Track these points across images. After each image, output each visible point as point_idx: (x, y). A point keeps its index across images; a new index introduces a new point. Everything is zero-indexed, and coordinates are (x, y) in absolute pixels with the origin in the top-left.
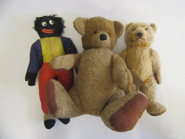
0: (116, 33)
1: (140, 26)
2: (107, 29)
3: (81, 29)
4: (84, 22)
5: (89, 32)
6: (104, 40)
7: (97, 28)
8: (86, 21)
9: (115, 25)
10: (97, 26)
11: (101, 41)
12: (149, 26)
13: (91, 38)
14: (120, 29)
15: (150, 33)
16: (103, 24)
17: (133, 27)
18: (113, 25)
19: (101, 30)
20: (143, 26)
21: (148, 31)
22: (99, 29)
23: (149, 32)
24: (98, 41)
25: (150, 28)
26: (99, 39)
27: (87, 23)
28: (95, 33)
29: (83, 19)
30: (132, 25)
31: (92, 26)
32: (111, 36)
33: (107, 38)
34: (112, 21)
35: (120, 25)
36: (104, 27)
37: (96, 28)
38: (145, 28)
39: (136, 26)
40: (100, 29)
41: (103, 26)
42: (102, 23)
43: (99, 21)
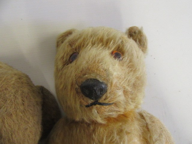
1: (93, 44)
12: (126, 37)
15: (132, 67)
17: (70, 48)
20: (104, 42)
21: (126, 58)
23: (130, 61)
25: (131, 44)
30: (70, 37)
38: (113, 47)
39: (79, 41)
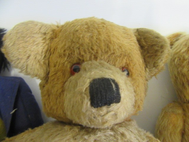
0: (146, 63)
2: (118, 53)
3: (28, 57)
4: (45, 34)
5: (55, 66)
6: (108, 103)
7: (83, 53)
8: (53, 31)
9: (139, 41)
10: (82, 45)
11: (94, 110)
13: (63, 87)
14: (157, 51)
16: (102, 37)
18: (135, 39)
19: (96, 58)
22: (88, 56)
24: (84, 110)
26: (87, 102)
27: (52, 39)
28: (75, 69)
29: (43, 25)
31: (65, 45)
32: (131, 76)
33: (122, 95)
34: (130, 29)
35: (157, 37)
36: (108, 47)
37: (77, 51)
40: (90, 57)
41: (103, 44)
42: (99, 34)
43: (88, 28)
